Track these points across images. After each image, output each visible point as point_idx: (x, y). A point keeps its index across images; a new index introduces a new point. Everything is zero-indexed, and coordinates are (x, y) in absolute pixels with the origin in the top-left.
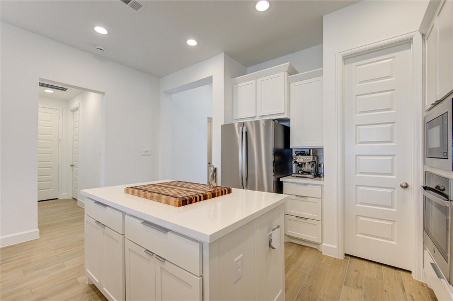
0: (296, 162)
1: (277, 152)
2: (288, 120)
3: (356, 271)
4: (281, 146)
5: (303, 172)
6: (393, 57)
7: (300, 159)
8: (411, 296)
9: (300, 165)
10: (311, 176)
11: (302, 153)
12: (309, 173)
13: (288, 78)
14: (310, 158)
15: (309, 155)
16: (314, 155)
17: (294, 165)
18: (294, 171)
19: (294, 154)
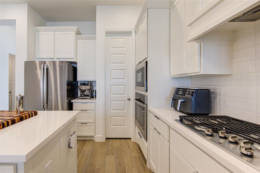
0: (80, 90)
1: (69, 84)
2: (76, 63)
3: (111, 145)
4: (71, 79)
5: (85, 95)
6: (125, 38)
7: (84, 88)
8: (132, 150)
9: (83, 91)
10: (89, 98)
11: (84, 84)
12: (88, 96)
13: (76, 36)
14: (88, 87)
15: (88, 85)
16: (90, 85)
17: (79, 92)
18: (79, 95)
19: (79, 85)
